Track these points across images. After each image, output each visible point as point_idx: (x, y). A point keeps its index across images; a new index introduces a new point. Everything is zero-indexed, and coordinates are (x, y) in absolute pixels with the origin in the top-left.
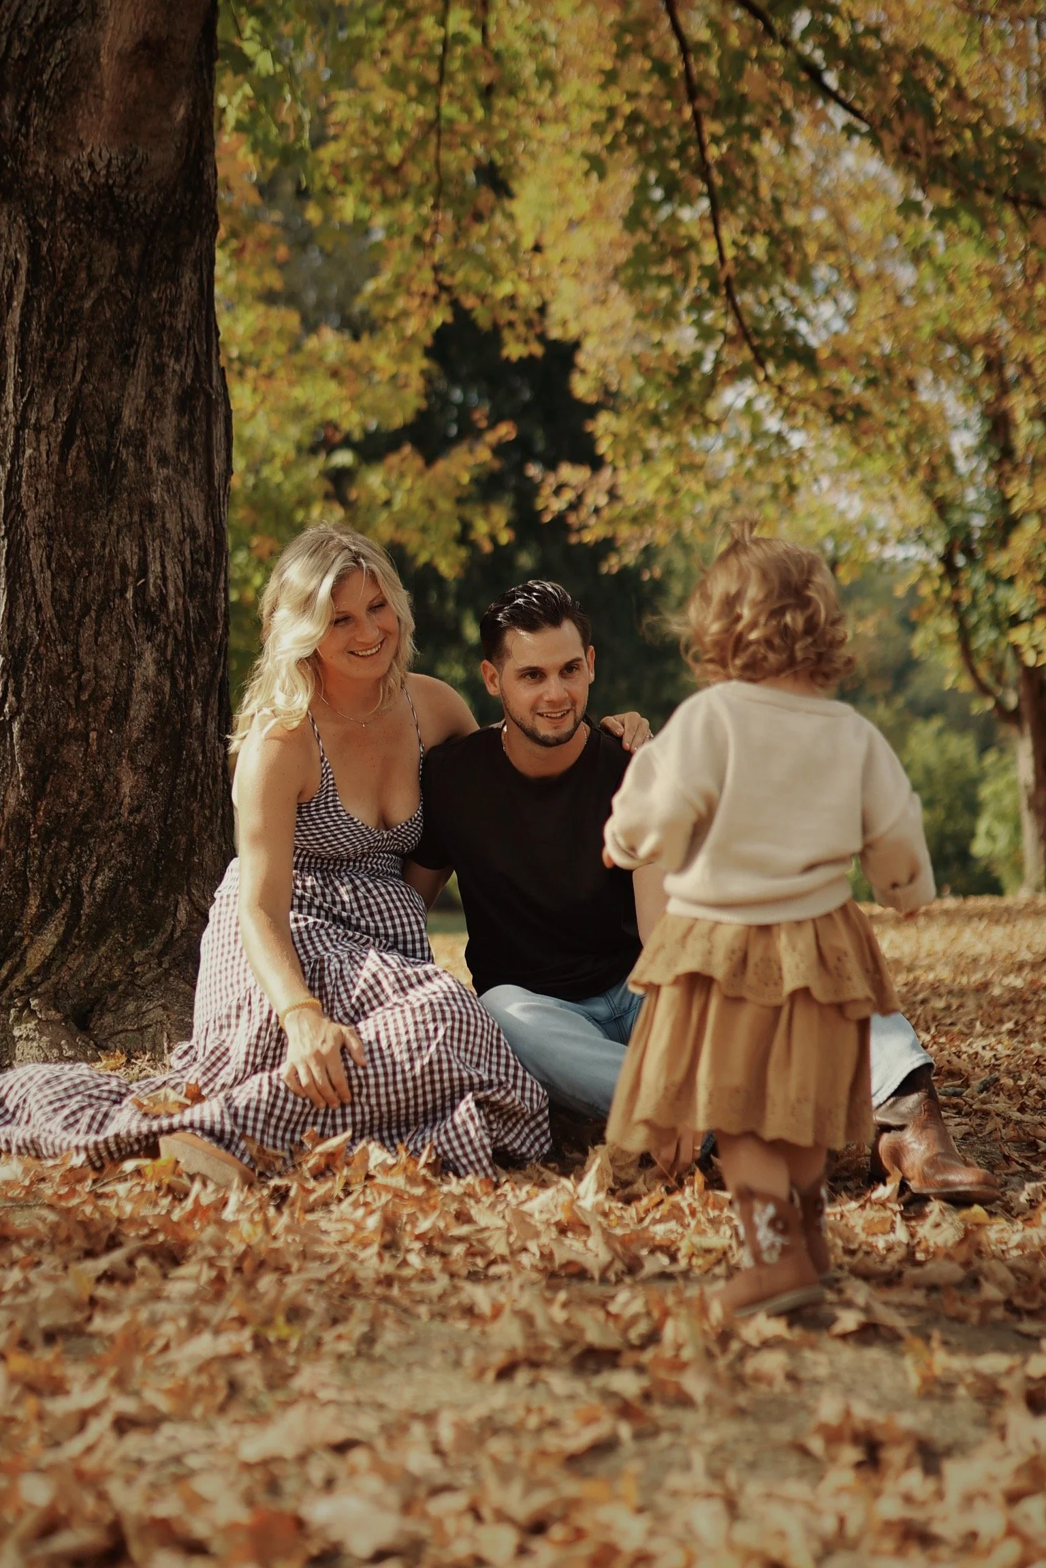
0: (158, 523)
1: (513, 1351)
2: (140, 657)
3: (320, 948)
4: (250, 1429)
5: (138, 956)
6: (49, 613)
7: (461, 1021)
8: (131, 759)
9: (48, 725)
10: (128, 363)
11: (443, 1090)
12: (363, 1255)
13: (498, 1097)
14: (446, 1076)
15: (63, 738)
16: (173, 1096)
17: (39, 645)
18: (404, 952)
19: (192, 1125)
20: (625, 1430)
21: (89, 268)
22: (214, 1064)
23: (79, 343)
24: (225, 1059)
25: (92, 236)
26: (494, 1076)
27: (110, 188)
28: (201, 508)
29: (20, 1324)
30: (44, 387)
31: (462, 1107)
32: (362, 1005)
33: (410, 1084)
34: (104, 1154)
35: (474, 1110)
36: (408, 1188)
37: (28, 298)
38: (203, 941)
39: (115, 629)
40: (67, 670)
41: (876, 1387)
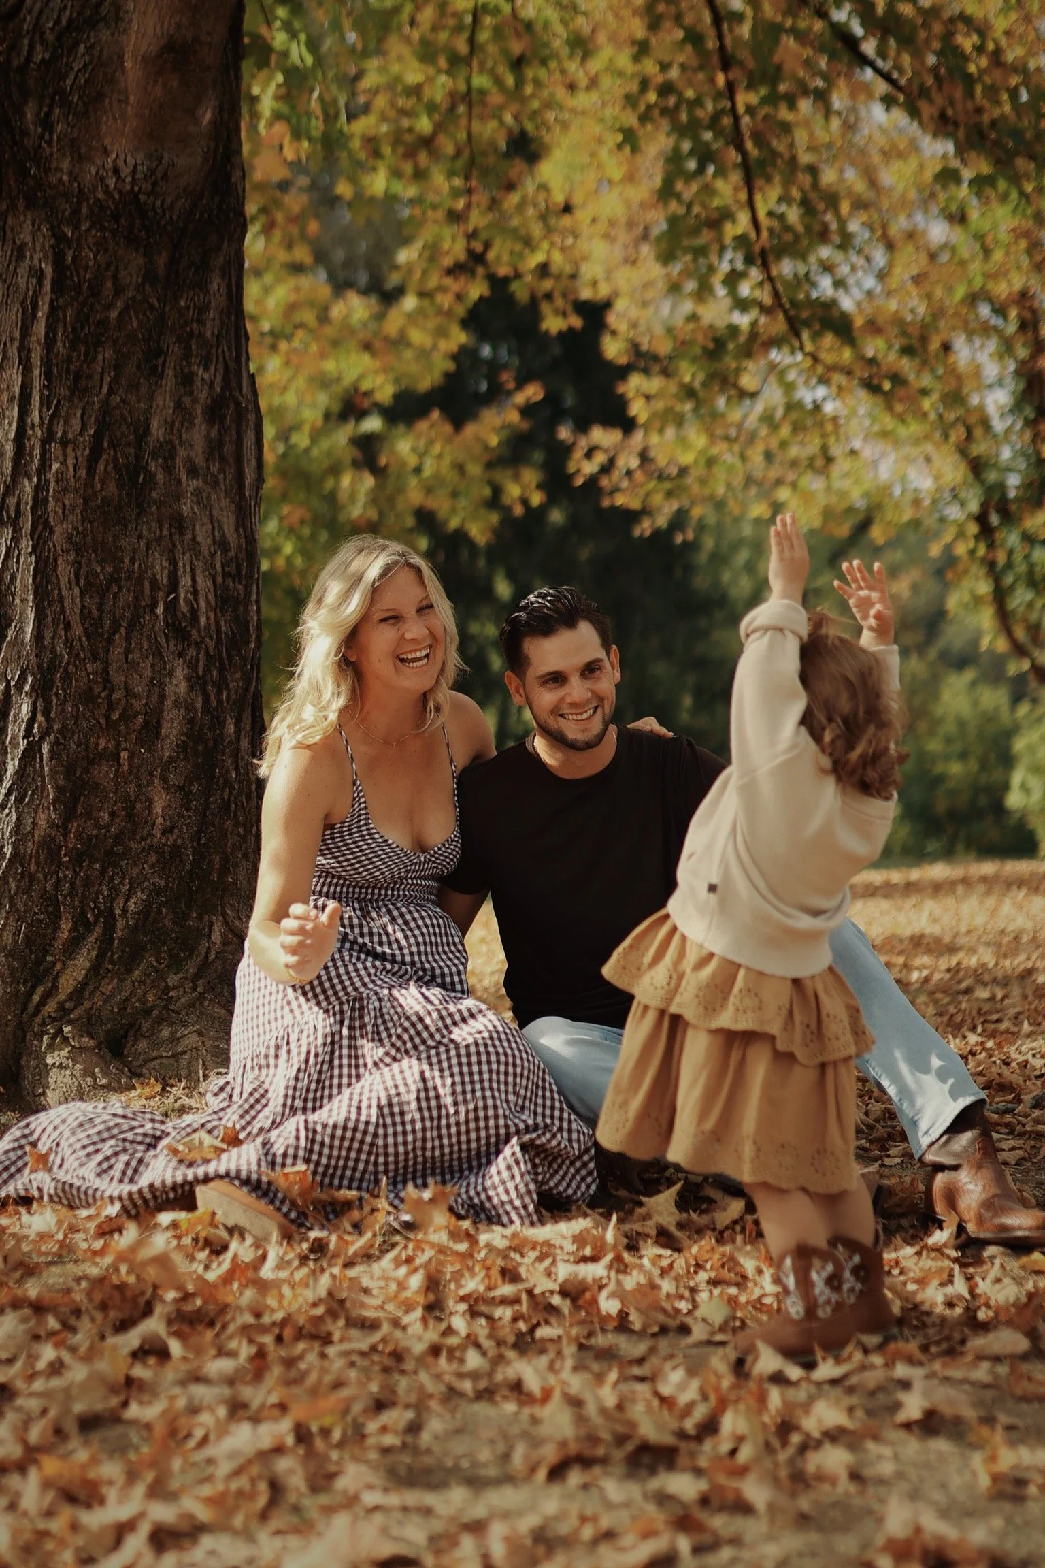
0: (189, 536)
1: (563, 1444)
2: (171, 674)
3: (358, 984)
4: (293, 1541)
5: (173, 980)
6: (77, 631)
7: (507, 1064)
8: (164, 779)
9: (78, 745)
10: (156, 373)
11: (488, 1137)
12: (406, 1320)
13: (544, 1140)
14: (492, 1122)
15: (94, 758)
16: (208, 1140)
17: (68, 664)
18: (443, 986)
19: (227, 1174)
20: (684, 1544)
21: (115, 277)
22: (252, 1107)
23: (106, 354)
24: (264, 1101)
25: (118, 244)
26: (539, 1119)
27: (136, 196)
28: (232, 520)
29: (52, 1413)
30: (70, 399)
31: (507, 1151)
32: (404, 1043)
33: (453, 1130)
34: (140, 1202)
35: (519, 1155)
36: (451, 1244)
37: (53, 309)
38: (239, 974)
39: (145, 646)
40: (97, 689)
41: (943, 1486)
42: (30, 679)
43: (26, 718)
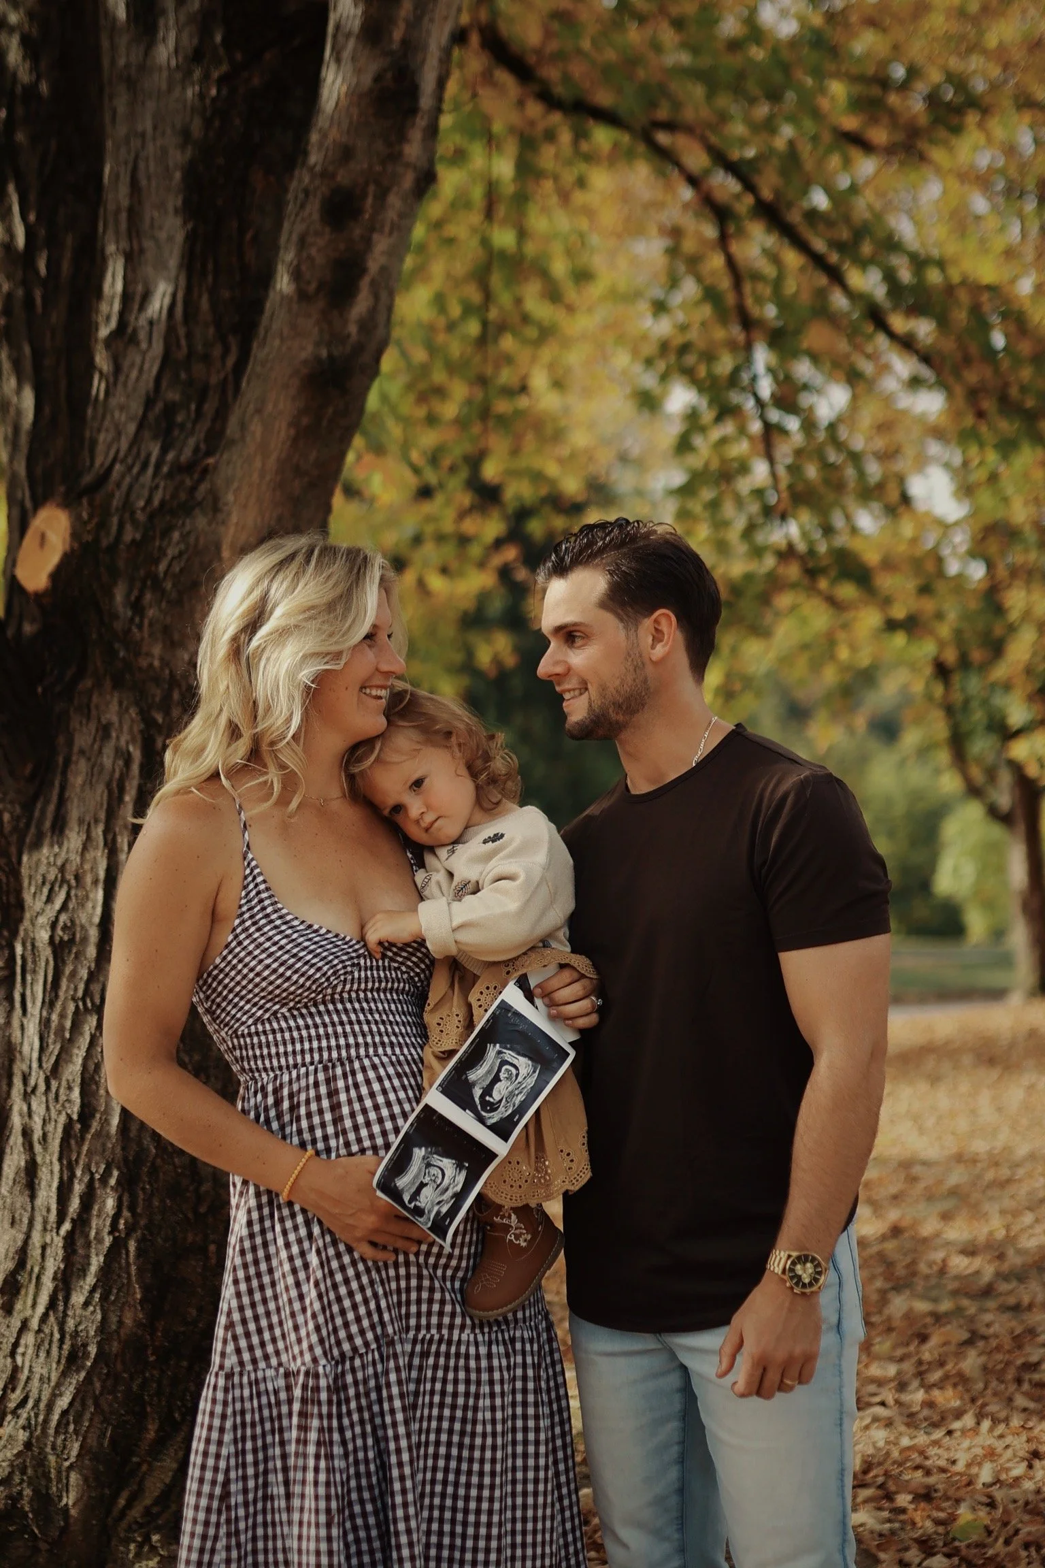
9: (166, 1240)
15: (182, 1253)
40: (185, 1183)
42: (116, 1173)
43: (111, 1213)
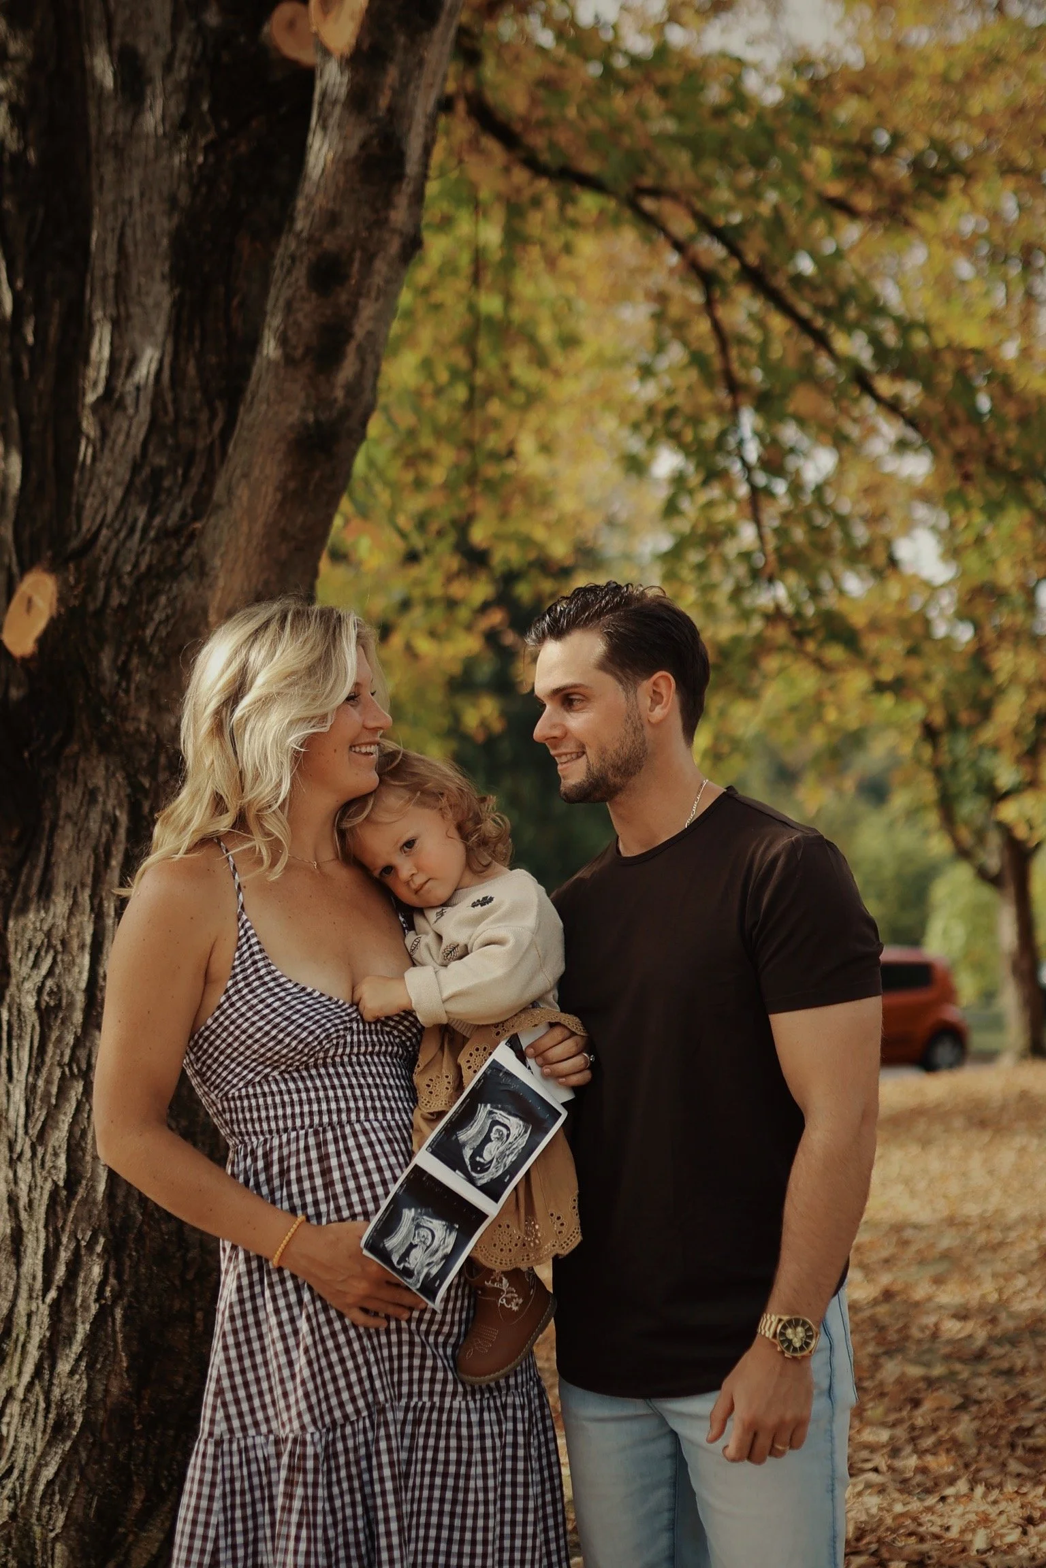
9: (153, 1308)
15: (168, 1321)
40: (171, 1250)
42: (102, 1240)
43: (97, 1280)
